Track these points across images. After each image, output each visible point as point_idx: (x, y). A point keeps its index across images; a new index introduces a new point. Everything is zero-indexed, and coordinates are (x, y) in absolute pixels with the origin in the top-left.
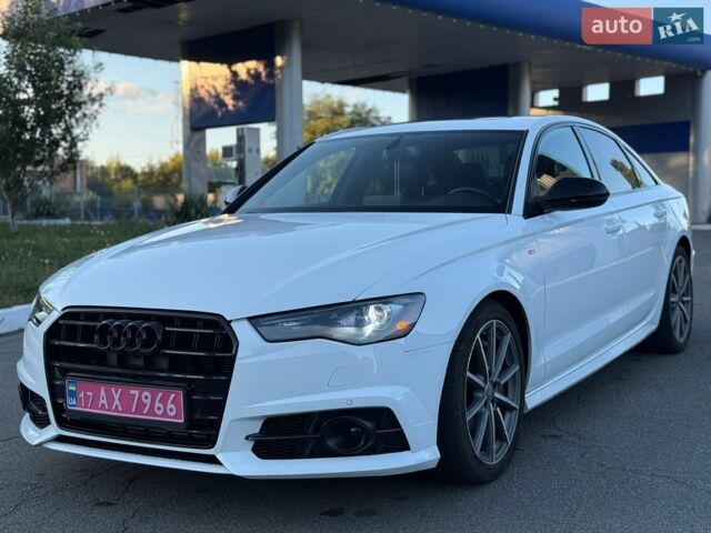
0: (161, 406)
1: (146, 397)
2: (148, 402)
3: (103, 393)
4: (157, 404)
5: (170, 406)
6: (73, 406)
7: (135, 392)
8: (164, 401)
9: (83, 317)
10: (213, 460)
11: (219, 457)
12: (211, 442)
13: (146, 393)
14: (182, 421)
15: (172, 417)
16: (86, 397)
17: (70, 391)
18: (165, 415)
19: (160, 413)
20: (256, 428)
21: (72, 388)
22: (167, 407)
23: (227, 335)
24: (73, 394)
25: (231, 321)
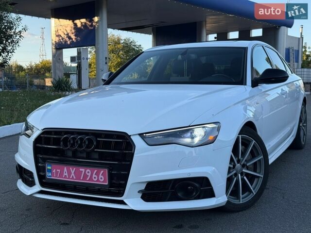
0: (96, 176)
1: (88, 172)
2: (89, 174)
3: (65, 170)
4: (94, 176)
5: (100, 176)
6: (50, 176)
7: (83, 170)
8: (97, 174)
9: (53, 133)
10: (122, 202)
11: (125, 201)
12: (122, 194)
13: (88, 170)
14: (107, 184)
15: (102, 182)
16: (57, 172)
17: (48, 169)
18: (98, 180)
19: (96, 180)
20: (143, 187)
21: (49, 168)
22: (99, 177)
23: (129, 142)
24: (50, 171)
25: (130, 136)
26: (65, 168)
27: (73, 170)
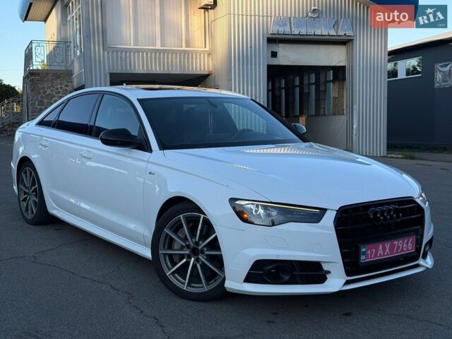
7: (396, 242)
21: (364, 250)
24: (364, 253)
26: (381, 246)
27: (388, 246)
